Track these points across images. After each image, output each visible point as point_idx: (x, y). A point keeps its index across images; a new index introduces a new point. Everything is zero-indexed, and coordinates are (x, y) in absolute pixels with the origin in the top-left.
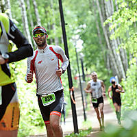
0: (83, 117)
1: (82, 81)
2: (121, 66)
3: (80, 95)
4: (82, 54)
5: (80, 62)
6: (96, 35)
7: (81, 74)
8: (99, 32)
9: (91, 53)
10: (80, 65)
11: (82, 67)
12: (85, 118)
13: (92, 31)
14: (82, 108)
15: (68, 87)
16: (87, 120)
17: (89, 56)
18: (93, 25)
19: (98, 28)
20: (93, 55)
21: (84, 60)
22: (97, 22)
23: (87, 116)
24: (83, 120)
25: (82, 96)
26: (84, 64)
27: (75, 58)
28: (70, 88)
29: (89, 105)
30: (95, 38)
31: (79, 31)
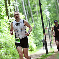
1: (49, 30)
4: (49, 18)
5: (48, 21)
6: (55, 9)
7: (49, 27)
8: (57, 8)
9: (53, 17)
10: (48, 23)
12: (51, 47)
13: (53, 7)
14: (50, 42)
15: (43, 33)
16: (52, 48)
17: (52, 19)
18: (54, 4)
19: (56, 6)
20: (54, 18)
21: (50, 20)
22: (56, 3)
23: (52, 46)
24: (50, 48)
25: (50, 37)
26: (50, 22)
28: (44, 33)
29: (53, 41)
30: (55, 10)
31: (47, 7)
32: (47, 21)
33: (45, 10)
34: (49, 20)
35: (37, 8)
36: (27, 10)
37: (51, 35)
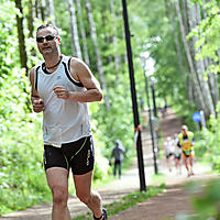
0: (153, 168)
1: (153, 118)
2: (209, 97)
3: (150, 137)
4: (153, 79)
5: (150, 90)
6: (174, 53)
7: (152, 108)
8: (178, 48)
9: (167, 77)
10: (150, 95)
11: (154, 97)
12: (156, 171)
13: (168, 47)
14: (152, 155)
15: (133, 126)
17: (164, 82)
18: (170, 38)
20: (169, 80)
21: (156, 87)
22: (176, 34)
23: (159, 167)
24: (154, 173)
25: (153, 139)
26: (157, 93)
27: (143, 84)
28: (136, 126)
29: (161, 152)
30: (172, 56)
31: (149, 45)
32: (146, 87)
33: (142, 54)
34: (152, 87)
35: (118, 47)
37: (157, 132)
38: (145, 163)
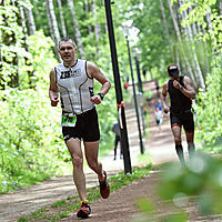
0: (138, 148)
1: (137, 92)
2: (199, 68)
3: (135, 114)
4: (137, 49)
5: (133, 62)
6: (159, 21)
7: (136, 81)
8: (164, 16)
9: (152, 48)
10: (134, 67)
11: (138, 70)
12: (142, 151)
13: (152, 13)
14: (138, 133)
15: (115, 101)
16: (145, 152)
20: (155, 51)
23: (146, 147)
24: (139, 152)
25: (138, 116)
26: (141, 66)
27: (126, 56)
28: (119, 102)
29: (147, 130)
31: (131, 13)
33: (123, 24)
34: (135, 58)
35: (97, 16)
36: (63, 23)
37: (142, 108)
38: (130, 142)
